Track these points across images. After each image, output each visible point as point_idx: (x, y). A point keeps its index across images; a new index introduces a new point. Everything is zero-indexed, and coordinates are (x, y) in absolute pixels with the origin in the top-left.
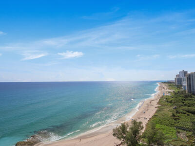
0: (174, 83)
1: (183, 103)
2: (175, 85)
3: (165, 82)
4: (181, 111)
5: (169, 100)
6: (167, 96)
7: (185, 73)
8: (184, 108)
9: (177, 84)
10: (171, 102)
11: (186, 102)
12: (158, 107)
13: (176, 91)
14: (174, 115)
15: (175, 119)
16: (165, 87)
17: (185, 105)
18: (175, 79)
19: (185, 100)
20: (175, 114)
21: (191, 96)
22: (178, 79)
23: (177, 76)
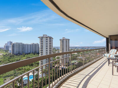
0: (3, 49)
1: (9, 60)
2: (4, 50)
7: (11, 43)
9: (5, 50)
11: (11, 60)
13: (5, 54)
17: (10, 62)
18: (4, 46)
19: (10, 59)
21: (14, 56)
22: (6, 46)
23: (5, 44)
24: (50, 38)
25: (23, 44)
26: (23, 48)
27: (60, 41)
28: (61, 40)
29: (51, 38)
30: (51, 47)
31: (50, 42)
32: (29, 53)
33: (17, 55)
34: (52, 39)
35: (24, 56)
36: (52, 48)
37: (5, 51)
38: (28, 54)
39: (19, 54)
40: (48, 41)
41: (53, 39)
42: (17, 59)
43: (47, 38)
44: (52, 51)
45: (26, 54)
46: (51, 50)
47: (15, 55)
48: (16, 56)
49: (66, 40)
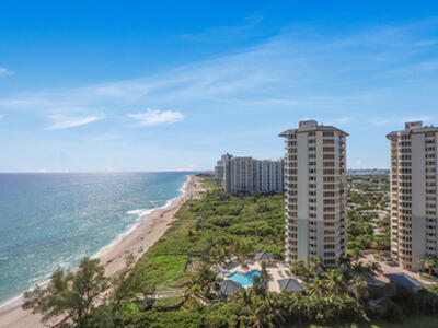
1: (215, 210)
3: (200, 175)
4: (207, 224)
5: (195, 208)
6: (195, 200)
7: (230, 157)
8: (212, 218)
9: (216, 178)
10: (197, 211)
11: (218, 208)
12: (172, 223)
13: (212, 190)
14: (191, 234)
15: (192, 241)
16: (198, 184)
17: (216, 213)
18: (215, 168)
19: (218, 205)
20: (194, 231)
21: (229, 198)
22: (219, 168)
23: (218, 162)
24: (329, 132)
25: (255, 162)
26: (254, 175)
27: (389, 142)
28: (392, 137)
29: (332, 135)
30: (332, 172)
31: (325, 149)
32: (273, 193)
33: (237, 196)
34: (336, 138)
35: (255, 201)
36: (336, 175)
37: (216, 180)
38: (266, 195)
39: (242, 193)
40: (319, 145)
41: (343, 135)
42: (232, 207)
43: (311, 133)
44: (337, 190)
45: (262, 194)
46: (333, 187)
47: (233, 195)
48: (235, 198)
49: (426, 134)
